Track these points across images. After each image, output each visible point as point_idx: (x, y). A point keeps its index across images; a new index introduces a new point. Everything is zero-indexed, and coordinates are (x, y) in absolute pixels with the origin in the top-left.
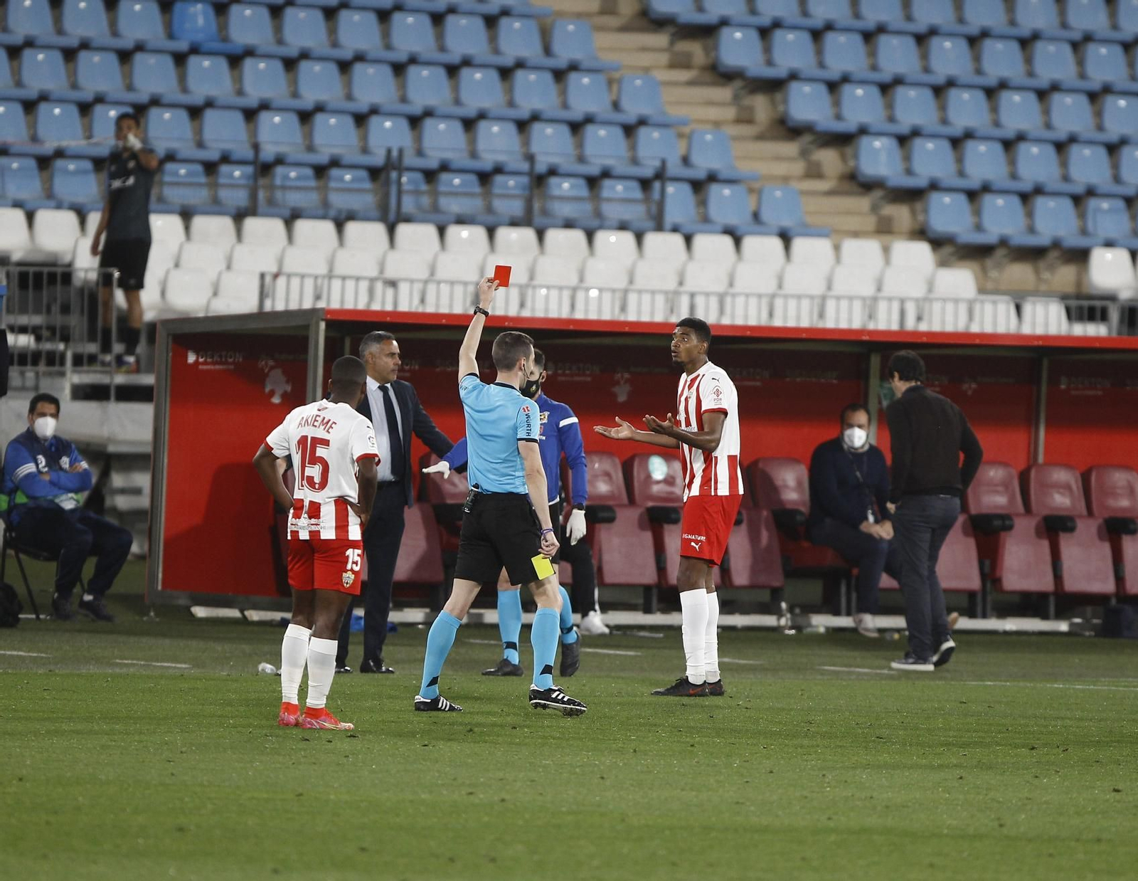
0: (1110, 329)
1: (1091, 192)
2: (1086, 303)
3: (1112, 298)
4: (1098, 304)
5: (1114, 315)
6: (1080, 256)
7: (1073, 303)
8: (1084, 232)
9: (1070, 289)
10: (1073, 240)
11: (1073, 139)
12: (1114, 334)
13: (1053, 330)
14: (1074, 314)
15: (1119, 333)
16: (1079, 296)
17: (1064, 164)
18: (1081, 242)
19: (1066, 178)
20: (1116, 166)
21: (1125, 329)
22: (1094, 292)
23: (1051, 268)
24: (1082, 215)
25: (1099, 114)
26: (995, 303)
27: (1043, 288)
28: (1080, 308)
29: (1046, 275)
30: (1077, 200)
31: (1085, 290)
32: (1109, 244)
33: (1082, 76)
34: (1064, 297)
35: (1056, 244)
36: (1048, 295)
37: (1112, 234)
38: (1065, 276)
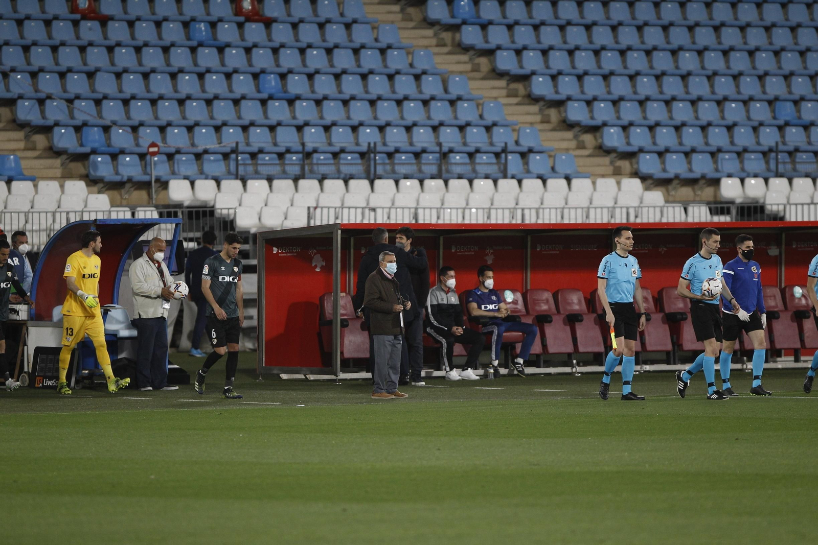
0: (731, 218)
1: (720, 150)
2: (719, 206)
3: (732, 202)
4: (725, 206)
5: (734, 211)
6: (716, 182)
7: (713, 206)
8: (717, 170)
9: (711, 199)
10: (712, 175)
11: (709, 124)
12: (734, 221)
13: (703, 220)
14: (712, 212)
15: (737, 220)
16: (716, 202)
17: (706, 137)
18: (716, 175)
19: (707, 144)
20: (731, 137)
21: (739, 218)
22: (722, 200)
23: (701, 189)
24: (716, 162)
25: (722, 111)
26: (674, 207)
27: (698, 199)
28: (717, 208)
29: (699, 193)
30: (713, 154)
31: (718, 199)
32: (730, 176)
33: (713, 93)
34: (708, 203)
35: (703, 177)
36: (700, 202)
37: (731, 171)
38: (708, 192)
